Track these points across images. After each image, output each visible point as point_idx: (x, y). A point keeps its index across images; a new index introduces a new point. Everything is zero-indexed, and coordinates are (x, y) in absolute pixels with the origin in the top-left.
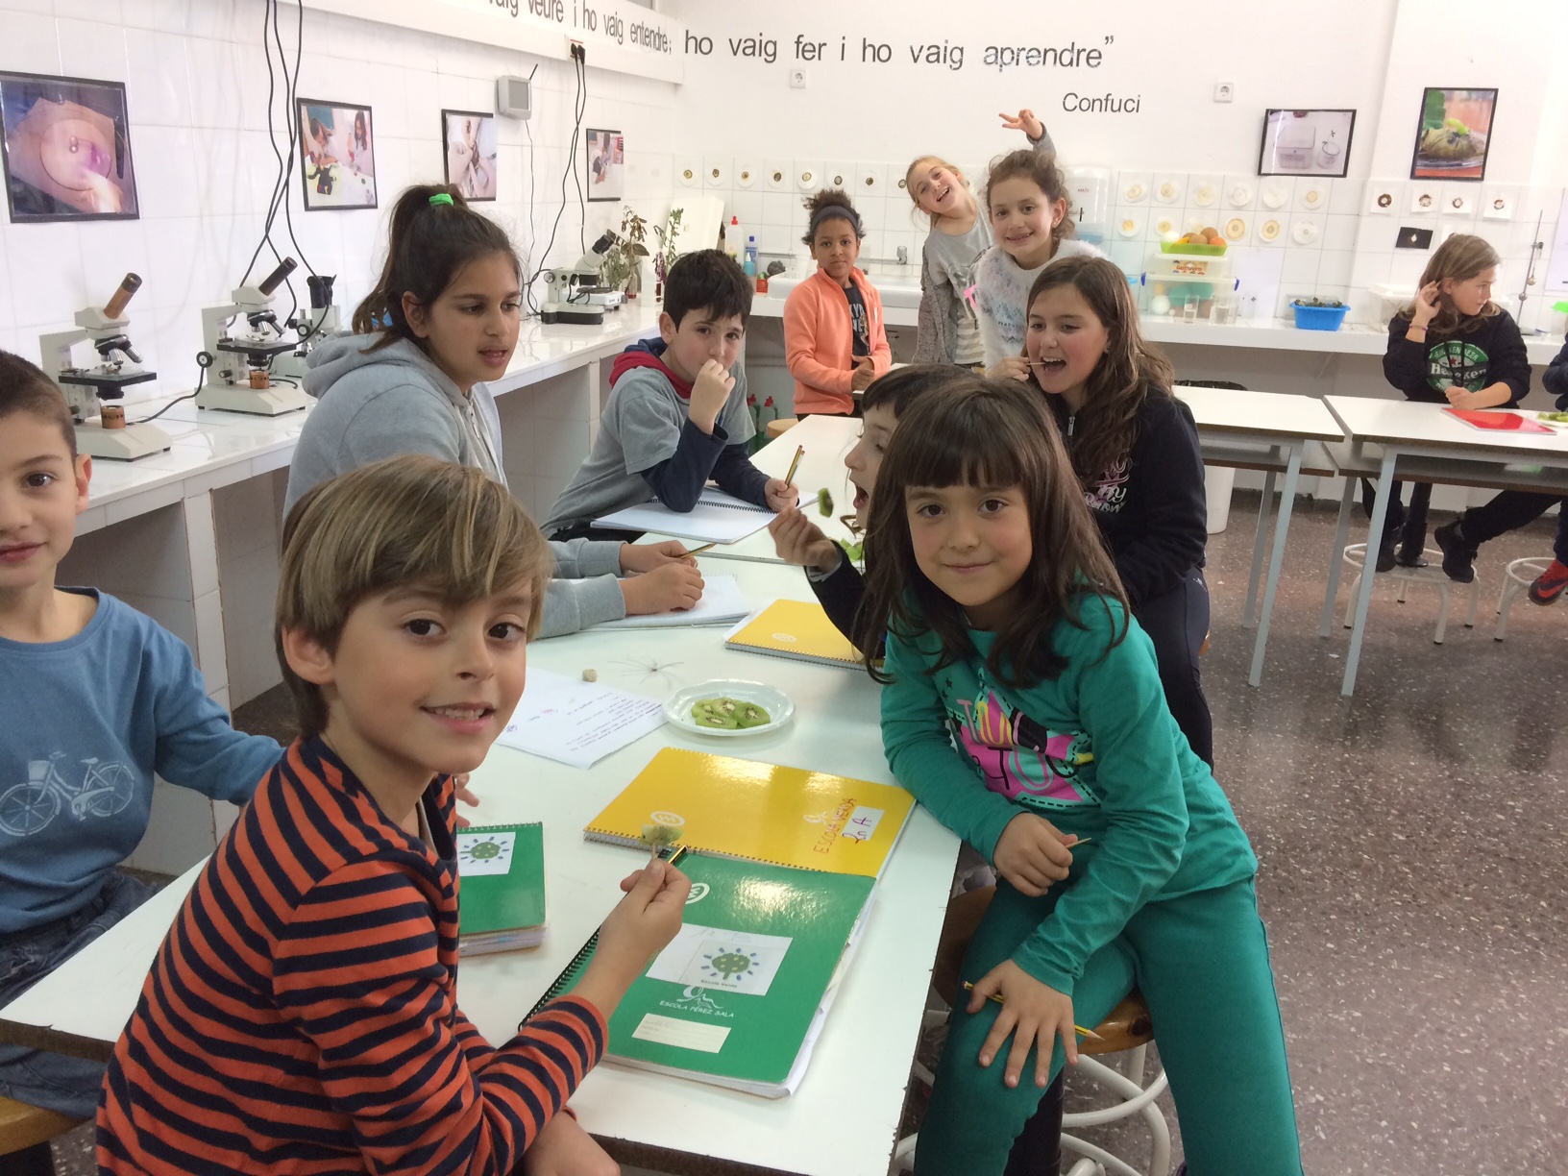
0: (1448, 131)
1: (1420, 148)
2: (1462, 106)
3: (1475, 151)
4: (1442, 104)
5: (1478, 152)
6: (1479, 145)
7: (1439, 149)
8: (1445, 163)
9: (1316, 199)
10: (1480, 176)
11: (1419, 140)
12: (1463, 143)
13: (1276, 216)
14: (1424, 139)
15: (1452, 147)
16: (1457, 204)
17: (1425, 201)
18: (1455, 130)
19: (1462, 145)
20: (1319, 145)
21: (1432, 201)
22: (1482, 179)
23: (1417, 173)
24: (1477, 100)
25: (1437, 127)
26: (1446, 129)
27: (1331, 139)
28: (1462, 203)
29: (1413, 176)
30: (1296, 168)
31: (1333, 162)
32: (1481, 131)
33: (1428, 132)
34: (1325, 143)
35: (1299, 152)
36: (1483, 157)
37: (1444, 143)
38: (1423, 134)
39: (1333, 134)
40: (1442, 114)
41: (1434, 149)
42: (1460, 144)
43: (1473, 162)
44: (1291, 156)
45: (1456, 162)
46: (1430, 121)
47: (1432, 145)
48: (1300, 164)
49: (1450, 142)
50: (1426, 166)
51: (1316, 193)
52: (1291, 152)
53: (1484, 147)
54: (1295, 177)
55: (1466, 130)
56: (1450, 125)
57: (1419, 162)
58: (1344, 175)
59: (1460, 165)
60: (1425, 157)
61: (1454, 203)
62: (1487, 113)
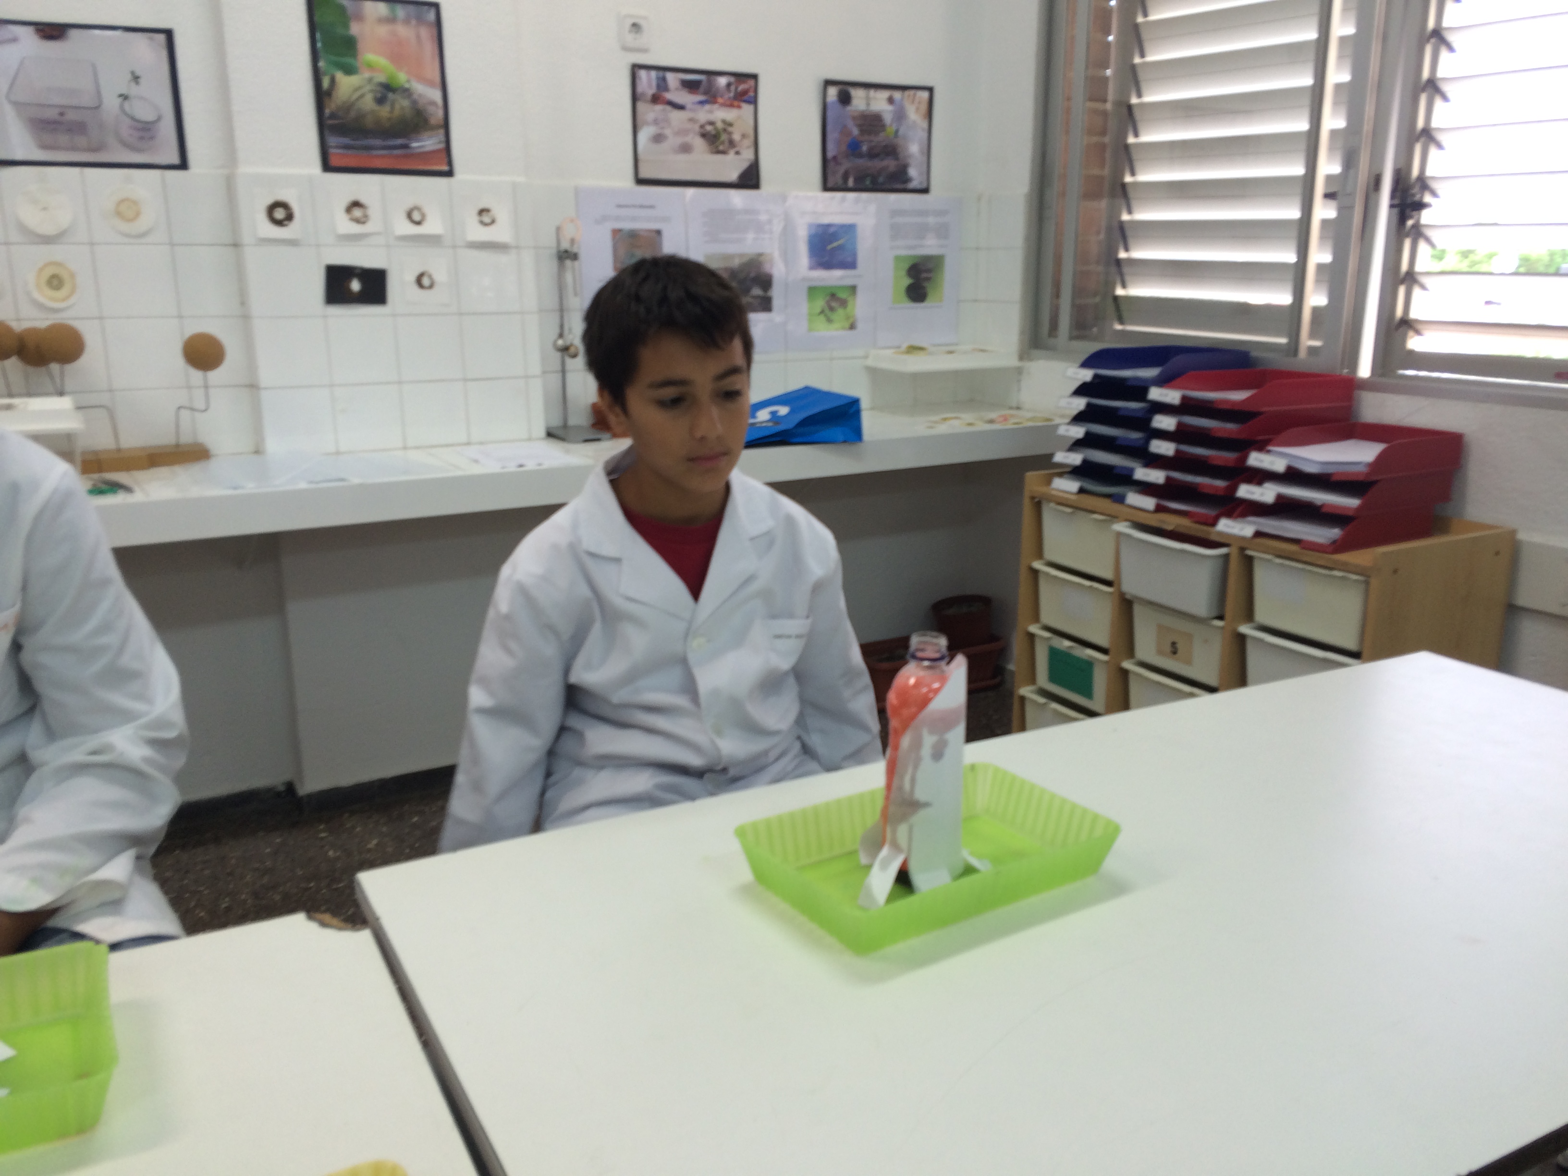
0: (370, 80)
1: (327, 112)
2: (383, 31)
3: (426, 121)
4: (346, 26)
5: (432, 121)
6: (431, 109)
7: (361, 116)
8: (378, 142)
9: (138, 214)
10: (445, 168)
11: (322, 96)
12: (402, 104)
13: (57, 252)
14: (329, 93)
15: (384, 111)
16: (416, 216)
17: (357, 213)
18: (381, 78)
19: (402, 108)
20: (111, 103)
21: (371, 212)
22: (449, 174)
23: (334, 162)
24: (407, 21)
25: (349, 70)
26: (367, 75)
27: (134, 90)
28: (423, 216)
29: (328, 166)
30: (74, 149)
31: (152, 138)
32: (430, 83)
33: (333, 81)
34: (125, 97)
35: (71, 116)
36: (442, 132)
37: (368, 103)
38: (326, 83)
39: (136, 78)
40: (349, 45)
41: (353, 114)
42: (397, 107)
43: (428, 143)
44: (55, 122)
45: (399, 141)
46: (333, 58)
47: (348, 107)
48: (81, 141)
49: (380, 101)
50: (347, 147)
51: (135, 203)
52: (52, 114)
53: (440, 113)
54: (76, 170)
55: (402, 78)
56: (371, 67)
57: (332, 141)
58: (183, 165)
59: (406, 147)
60: (342, 129)
61: (409, 215)
62: (429, 48)
